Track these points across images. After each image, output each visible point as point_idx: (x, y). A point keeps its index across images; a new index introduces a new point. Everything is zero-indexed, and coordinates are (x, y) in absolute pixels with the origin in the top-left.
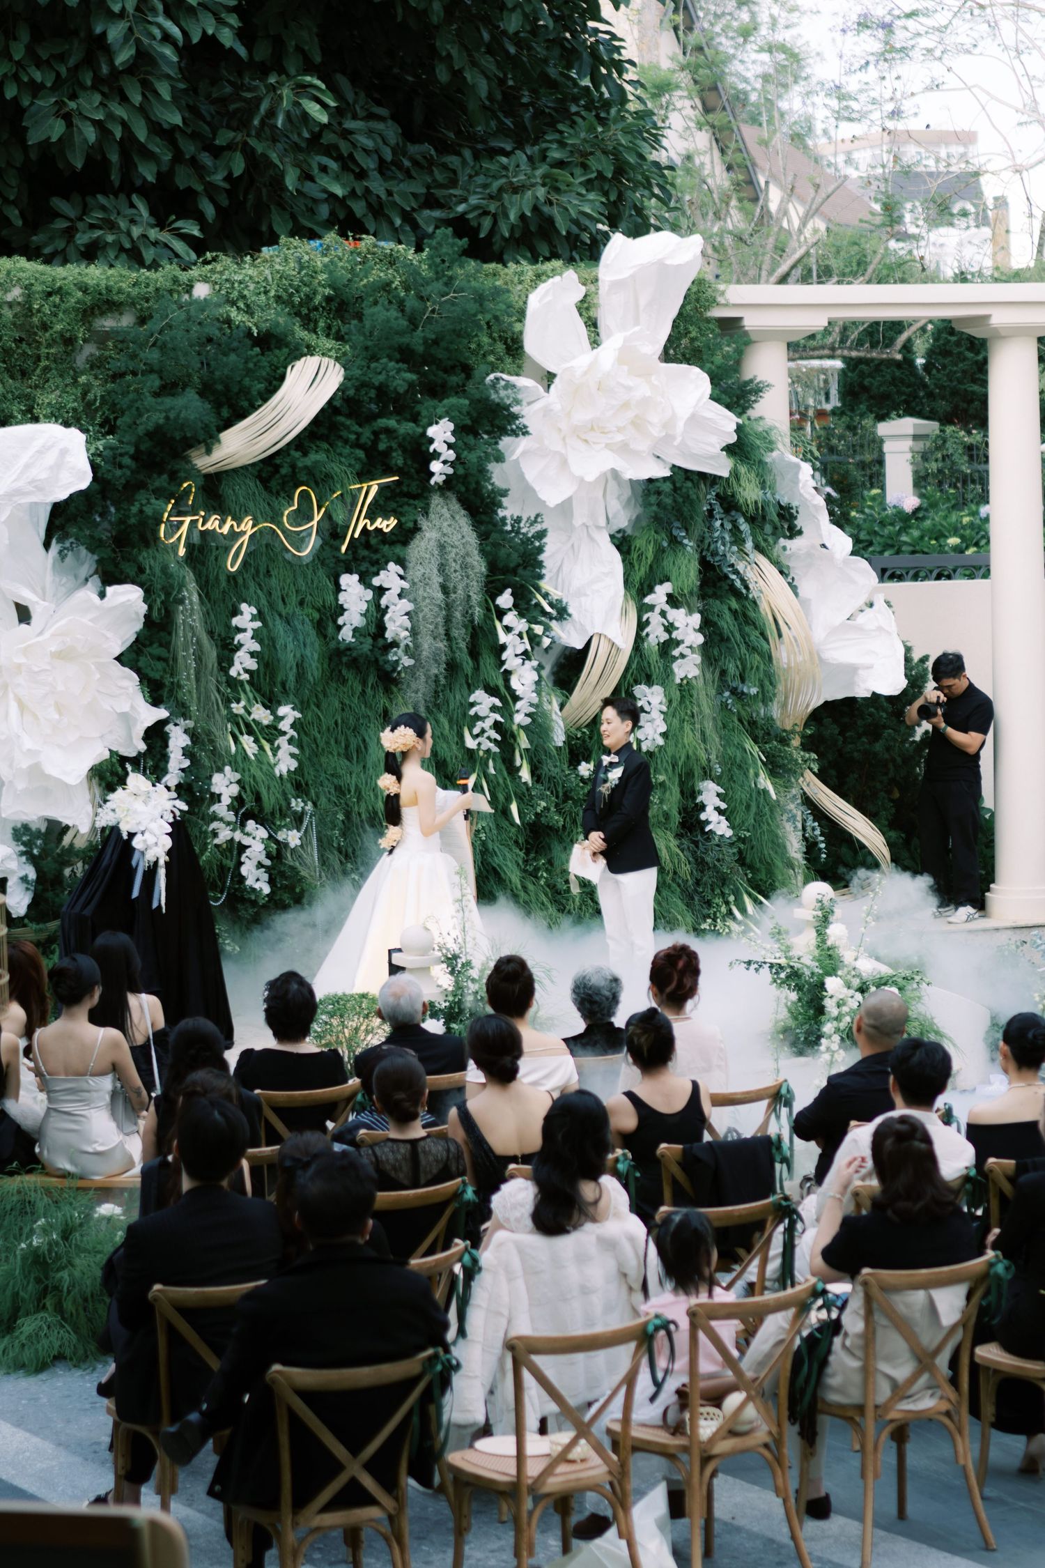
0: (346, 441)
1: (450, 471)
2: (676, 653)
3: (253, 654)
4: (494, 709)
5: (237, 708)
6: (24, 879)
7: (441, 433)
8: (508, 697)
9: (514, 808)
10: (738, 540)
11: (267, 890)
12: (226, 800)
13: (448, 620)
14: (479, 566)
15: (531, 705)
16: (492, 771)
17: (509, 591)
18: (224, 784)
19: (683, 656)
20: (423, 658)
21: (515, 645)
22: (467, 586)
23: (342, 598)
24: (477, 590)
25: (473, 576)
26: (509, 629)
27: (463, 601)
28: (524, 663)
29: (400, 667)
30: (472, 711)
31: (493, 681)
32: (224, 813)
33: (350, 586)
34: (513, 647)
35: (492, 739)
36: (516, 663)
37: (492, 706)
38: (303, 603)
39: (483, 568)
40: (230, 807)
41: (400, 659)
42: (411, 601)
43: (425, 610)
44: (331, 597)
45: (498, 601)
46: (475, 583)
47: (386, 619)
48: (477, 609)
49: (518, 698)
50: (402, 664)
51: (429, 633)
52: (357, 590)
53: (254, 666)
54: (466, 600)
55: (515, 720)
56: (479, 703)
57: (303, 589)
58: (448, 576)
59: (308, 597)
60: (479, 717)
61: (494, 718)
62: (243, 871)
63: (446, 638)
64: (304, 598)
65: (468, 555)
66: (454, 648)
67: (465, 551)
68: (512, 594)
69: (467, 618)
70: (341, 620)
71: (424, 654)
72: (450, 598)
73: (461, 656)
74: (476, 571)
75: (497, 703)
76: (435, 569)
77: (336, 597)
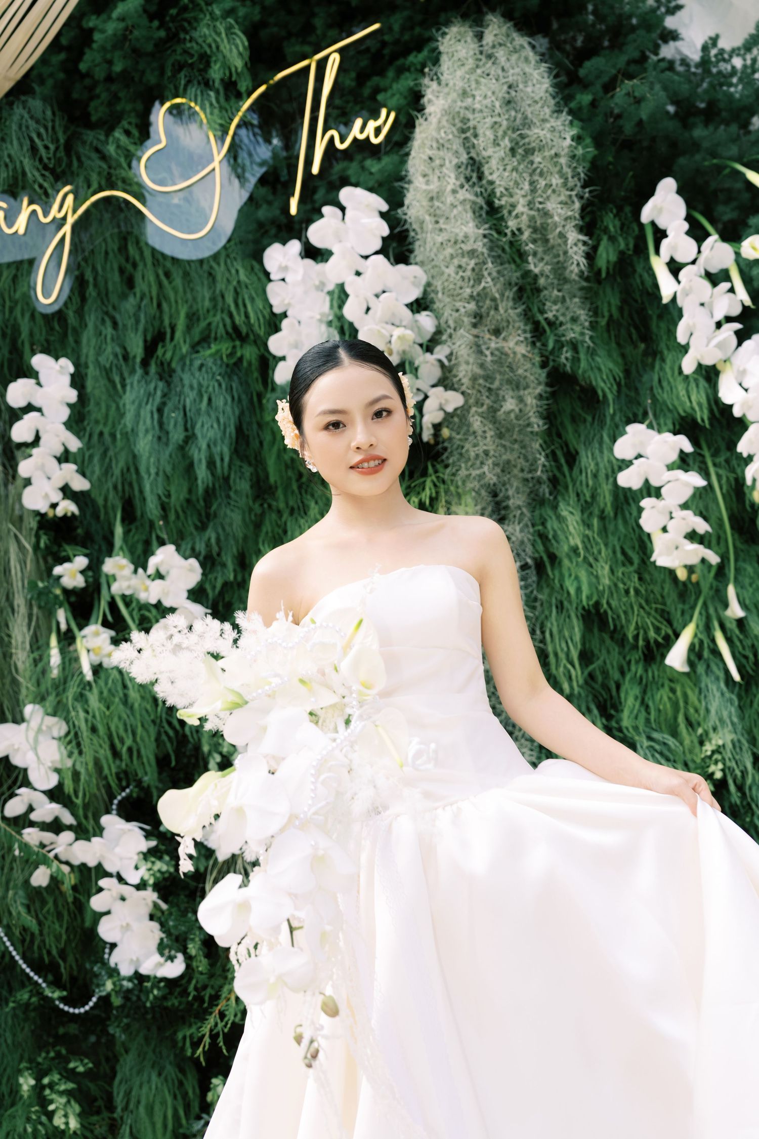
3: (65, 457)
4: (684, 462)
5: (71, 573)
13: (524, 288)
16: (735, 611)
17: (667, 187)
20: (465, 381)
21: (705, 299)
22: (533, 191)
23: (277, 295)
24: (564, 195)
25: (546, 165)
26: (675, 268)
27: (535, 230)
28: (742, 337)
29: (438, 417)
30: (628, 479)
31: (682, 404)
32: (47, 810)
33: (285, 269)
34: (702, 305)
35: (692, 536)
36: (720, 346)
37: (674, 456)
38: (209, 336)
39: (568, 141)
40: (54, 795)
41: (426, 397)
42: (422, 264)
43: (447, 271)
44: (260, 304)
45: (647, 213)
46: (556, 181)
47: (351, 311)
48: (573, 236)
49: (741, 425)
50: (441, 409)
51: (467, 320)
52: (301, 272)
53: (80, 484)
54: (540, 232)
55: (754, 480)
56: (639, 456)
57: (207, 304)
58: (491, 183)
59: (218, 317)
60: (651, 491)
61: (687, 484)
62: (106, 930)
63: (528, 328)
64: (209, 324)
65: (527, 123)
66: (551, 345)
67: (519, 116)
68: (680, 192)
69: (559, 270)
70: (276, 344)
71: (464, 372)
72: (508, 231)
73: (576, 360)
74: (553, 152)
75: (688, 448)
76: (453, 176)
77: (266, 300)
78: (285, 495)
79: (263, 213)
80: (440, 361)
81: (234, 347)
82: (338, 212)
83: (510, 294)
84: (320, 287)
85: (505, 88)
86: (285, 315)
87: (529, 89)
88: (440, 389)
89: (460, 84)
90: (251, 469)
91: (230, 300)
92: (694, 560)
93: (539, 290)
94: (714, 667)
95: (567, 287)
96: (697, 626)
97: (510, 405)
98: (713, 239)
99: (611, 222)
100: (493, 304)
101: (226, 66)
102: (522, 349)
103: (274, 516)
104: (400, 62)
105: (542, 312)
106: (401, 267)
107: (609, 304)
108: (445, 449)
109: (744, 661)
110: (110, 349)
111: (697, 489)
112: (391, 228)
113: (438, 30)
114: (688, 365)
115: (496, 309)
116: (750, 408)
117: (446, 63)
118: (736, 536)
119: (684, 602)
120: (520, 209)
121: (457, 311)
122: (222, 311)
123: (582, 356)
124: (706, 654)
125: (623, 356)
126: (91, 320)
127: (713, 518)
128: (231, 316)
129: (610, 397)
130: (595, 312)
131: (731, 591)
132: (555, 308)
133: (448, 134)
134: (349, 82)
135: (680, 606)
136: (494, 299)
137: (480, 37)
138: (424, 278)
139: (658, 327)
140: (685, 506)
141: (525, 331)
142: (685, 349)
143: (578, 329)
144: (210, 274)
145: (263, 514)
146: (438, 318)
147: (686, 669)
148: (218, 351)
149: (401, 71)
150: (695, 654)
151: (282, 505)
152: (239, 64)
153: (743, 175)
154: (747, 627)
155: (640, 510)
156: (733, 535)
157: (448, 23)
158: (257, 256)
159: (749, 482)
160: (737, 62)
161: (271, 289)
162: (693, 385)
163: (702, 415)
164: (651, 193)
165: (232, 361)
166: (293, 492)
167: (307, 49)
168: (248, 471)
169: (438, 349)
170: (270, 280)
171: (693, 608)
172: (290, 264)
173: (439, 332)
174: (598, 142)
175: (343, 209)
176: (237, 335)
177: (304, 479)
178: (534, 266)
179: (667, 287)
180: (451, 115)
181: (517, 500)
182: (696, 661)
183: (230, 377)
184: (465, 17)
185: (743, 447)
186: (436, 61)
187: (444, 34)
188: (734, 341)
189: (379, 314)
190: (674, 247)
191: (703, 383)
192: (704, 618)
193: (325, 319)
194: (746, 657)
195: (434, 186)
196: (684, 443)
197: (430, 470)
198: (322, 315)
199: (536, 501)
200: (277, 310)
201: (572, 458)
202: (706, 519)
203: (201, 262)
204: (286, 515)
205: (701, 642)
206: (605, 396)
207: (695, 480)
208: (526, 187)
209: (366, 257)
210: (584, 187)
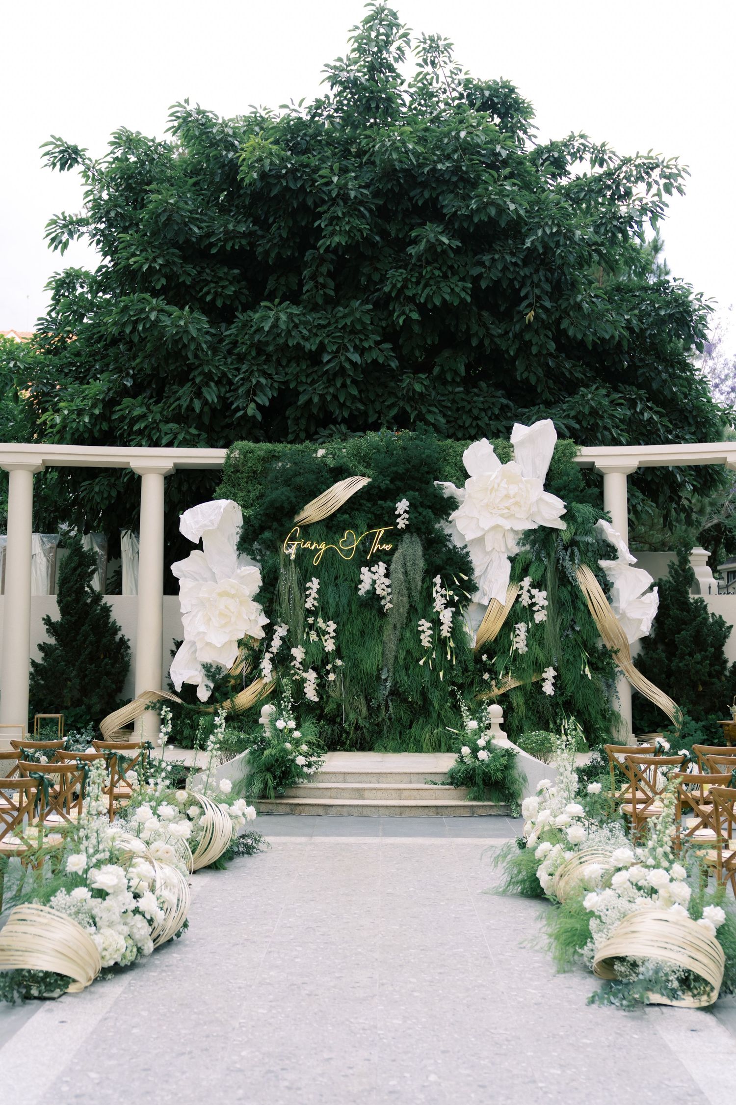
0: (364, 511)
1: (407, 523)
2: (535, 609)
3: (315, 599)
4: (429, 628)
5: (311, 620)
6: (207, 686)
7: (402, 505)
8: (437, 623)
9: (441, 674)
10: (572, 559)
11: (317, 700)
12: (299, 660)
13: (409, 589)
14: (421, 564)
15: (450, 627)
16: (434, 656)
17: (439, 576)
18: (298, 653)
19: (538, 611)
21: (441, 599)
23: (362, 577)
24: (420, 574)
25: (418, 568)
26: (437, 592)
28: (446, 608)
30: (420, 629)
31: (433, 617)
32: (298, 665)
33: (365, 572)
35: (429, 642)
36: (442, 608)
38: (347, 580)
40: (300, 663)
41: (387, 604)
42: (391, 580)
43: (396, 582)
44: (358, 577)
45: (434, 580)
46: (419, 571)
47: (376, 586)
48: (420, 581)
49: (442, 624)
51: (397, 592)
52: (368, 574)
53: (316, 604)
54: (414, 579)
55: (443, 634)
56: (423, 625)
58: (407, 568)
60: (423, 632)
62: (306, 690)
63: (408, 596)
64: (347, 578)
65: (416, 559)
66: (412, 600)
67: (415, 557)
68: (441, 578)
69: (416, 587)
70: (360, 586)
72: (408, 578)
73: (415, 604)
74: (420, 566)
76: (400, 564)
77: (360, 576)
79: (362, 559)
80: (390, 599)
81: (352, 584)
83: (406, 589)
84: (371, 579)
85: (414, 550)
86: (363, 581)
87: (418, 552)
88: (389, 603)
89: (405, 547)
91: (353, 575)
92: (429, 646)
93: (411, 590)
95: (417, 590)
97: (401, 610)
98: (445, 588)
99: (428, 580)
101: (362, 527)
102: (406, 600)
105: (411, 594)
106: (387, 579)
107: (424, 595)
110: (327, 578)
112: (387, 571)
114: (435, 610)
115: (403, 591)
116: (444, 621)
117: (403, 543)
119: (425, 653)
120: (411, 575)
121: (396, 590)
122: (351, 576)
123: (417, 603)
125: (424, 605)
126: (324, 570)
127: (433, 639)
128: (352, 578)
129: (420, 613)
130: (421, 597)
131: (434, 653)
132: (414, 593)
134: (385, 537)
136: (403, 589)
137: (412, 540)
138: (391, 583)
139: (432, 600)
140: (429, 636)
142: (435, 606)
143: (417, 598)
144: (349, 567)
146: (392, 590)
147: (423, 665)
149: (395, 539)
150: (425, 663)
153: (453, 577)
155: (421, 635)
156: (436, 642)
158: (360, 567)
162: (435, 615)
163: (436, 620)
165: (351, 587)
167: (378, 528)
169: (391, 596)
170: (361, 573)
173: (391, 593)
174: (428, 565)
175: (378, 564)
178: (412, 585)
179: (434, 595)
180: (403, 551)
181: (398, 626)
185: (442, 627)
186: (402, 540)
187: (405, 538)
189: (381, 587)
190: (437, 588)
191: (437, 615)
192: (428, 658)
193: (370, 586)
195: (397, 565)
196: (431, 625)
198: (370, 584)
199: (402, 627)
200: (361, 579)
201: (411, 621)
207: (431, 632)
208: (414, 571)
209: (381, 575)
210: (424, 573)
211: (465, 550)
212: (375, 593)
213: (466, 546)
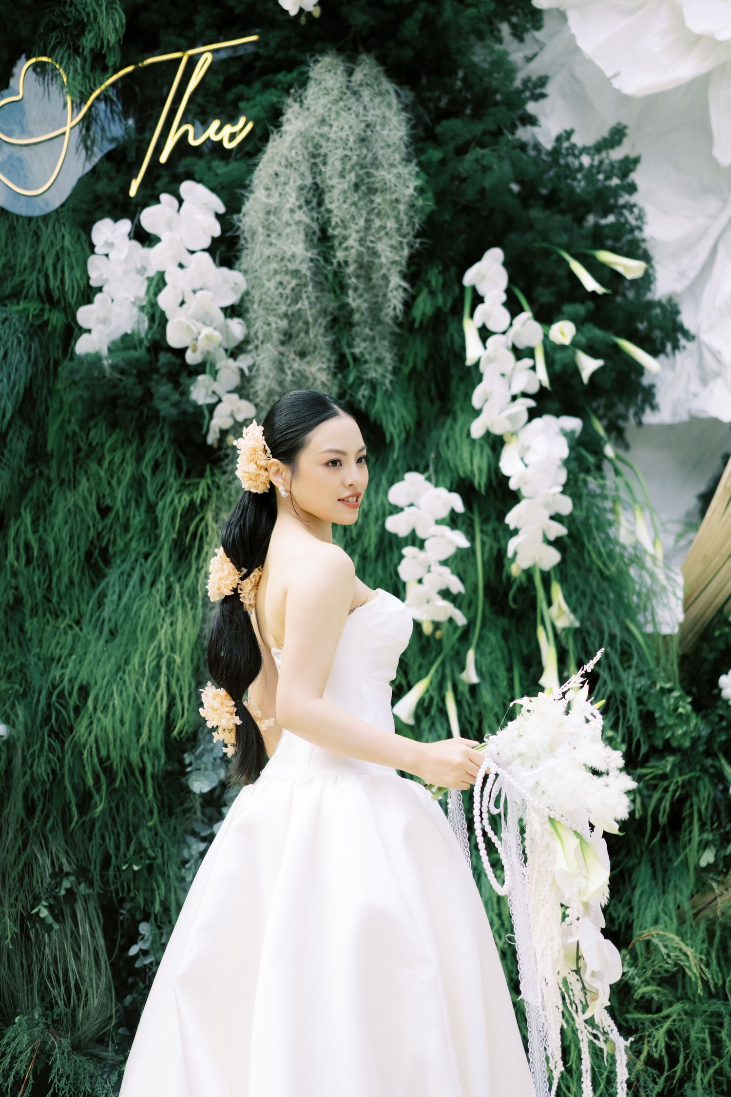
4: (453, 520)
13: (338, 319)
15: (556, 518)
17: (494, 257)
20: (262, 394)
21: (507, 370)
22: (367, 228)
23: (97, 269)
24: (396, 239)
25: (386, 208)
26: (485, 333)
27: (361, 266)
28: (533, 414)
29: (227, 424)
30: (396, 525)
31: (464, 466)
33: (111, 245)
34: (503, 375)
35: (446, 594)
36: (512, 418)
37: (444, 513)
38: (20, 293)
39: (411, 191)
41: (220, 401)
42: (245, 272)
43: (268, 284)
44: (78, 273)
45: (470, 277)
46: (391, 224)
47: (165, 300)
48: (396, 280)
49: (514, 498)
50: (232, 416)
51: (275, 336)
52: (126, 252)
54: (366, 269)
55: (515, 554)
56: (411, 505)
57: (26, 261)
58: (329, 211)
59: (34, 276)
60: (416, 541)
61: (451, 542)
63: (334, 358)
64: (23, 281)
65: (376, 163)
66: (351, 378)
67: (370, 155)
68: (506, 264)
69: (375, 310)
71: (262, 385)
72: (335, 261)
73: (372, 399)
74: (394, 197)
75: (460, 508)
76: (294, 195)
77: (85, 271)
78: (59, 466)
79: (101, 187)
80: (241, 371)
81: (42, 310)
82: (176, 203)
83: (323, 321)
84: (142, 270)
85: (363, 125)
86: (100, 289)
87: (385, 133)
88: (235, 396)
89: (320, 111)
90: (32, 433)
91: (49, 262)
92: (442, 618)
93: (351, 325)
94: (438, 726)
95: (379, 328)
96: (431, 683)
98: (526, 316)
99: (434, 277)
100: (305, 327)
101: (99, 37)
102: (323, 377)
103: (43, 483)
104: (269, 77)
105: (350, 346)
106: (225, 270)
107: (416, 355)
108: (227, 456)
109: (468, 726)
111: (460, 550)
112: (224, 231)
113: (312, 56)
114: (477, 429)
115: (307, 332)
116: (526, 483)
117: (312, 89)
118: (488, 605)
119: (424, 657)
120: (351, 242)
121: (269, 325)
122: (39, 272)
123: (379, 397)
124: (433, 711)
125: (418, 408)
127: (469, 582)
128: (47, 278)
129: (397, 443)
130: (401, 358)
131: (471, 656)
132: (363, 345)
133: (298, 154)
134: (216, 83)
135: (419, 660)
136: (306, 323)
137: (350, 73)
138: (243, 287)
139: (457, 388)
140: (445, 563)
141: (329, 360)
142: (477, 413)
143: (380, 370)
144: (36, 233)
145: (32, 478)
146: (248, 326)
147: (411, 722)
148: (25, 310)
149: (267, 86)
150: (423, 709)
151: (53, 475)
152: (113, 39)
153: (567, 263)
154: (478, 694)
155: (401, 557)
156: (484, 603)
157: (323, 52)
158: (87, 226)
159: (510, 554)
160: (586, 160)
161: (92, 261)
162: (477, 450)
163: (480, 481)
164: (478, 257)
165: (37, 323)
166: (67, 465)
167: (182, 42)
168: (27, 433)
169: (242, 357)
170: (93, 252)
171: (431, 664)
172: (116, 242)
173: (246, 341)
174: (439, 198)
175: (181, 201)
176: (48, 298)
177: (82, 455)
178: (353, 300)
179: (473, 350)
180: (305, 137)
182: (423, 715)
183: (31, 338)
184: (340, 51)
185: (512, 519)
186: (303, 83)
187: (317, 61)
188: (525, 416)
189: (192, 310)
190: (488, 315)
191: (487, 450)
192: (439, 676)
193: (138, 303)
194: (471, 723)
195: (274, 201)
196: (457, 503)
197: (208, 472)
198: (137, 298)
200: (93, 283)
202: (462, 580)
203: (30, 219)
204: (54, 485)
205: (431, 699)
206: (392, 441)
207: (459, 540)
208: (362, 223)
209: (192, 252)
210: (416, 237)
211: (616, 154)
212: (158, 345)
213: (617, 136)
